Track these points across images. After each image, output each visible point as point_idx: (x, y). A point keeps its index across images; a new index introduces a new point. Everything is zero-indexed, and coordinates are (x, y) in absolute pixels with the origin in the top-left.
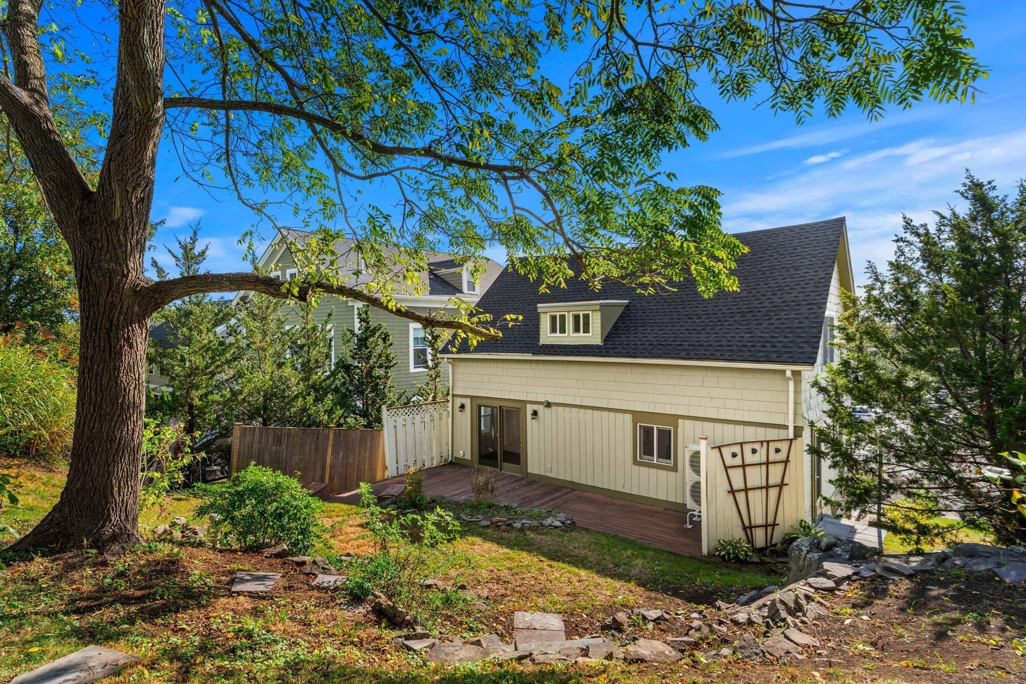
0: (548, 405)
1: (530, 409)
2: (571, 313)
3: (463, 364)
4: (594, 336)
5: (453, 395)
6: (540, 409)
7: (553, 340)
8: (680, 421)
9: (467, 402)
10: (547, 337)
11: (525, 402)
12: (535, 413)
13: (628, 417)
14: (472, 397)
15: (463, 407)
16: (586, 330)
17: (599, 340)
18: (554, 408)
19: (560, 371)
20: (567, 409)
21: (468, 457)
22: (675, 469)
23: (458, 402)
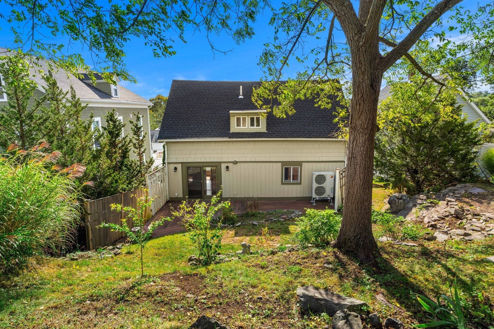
0: (235, 163)
1: (223, 166)
2: (249, 117)
3: (174, 145)
4: (262, 128)
5: (168, 163)
6: (230, 165)
7: (238, 130)
8: (303, 164)
9: (179, 167)
10: (234, 128)
11: (220, 163)
12: (227, 167)
13: (280, 164)
14: (182, 163)
15: (176, 169)
16: (258, 125)
17: (265, 130)
18: (239, 164)
19: (243, 145)
20: (246, 164)
21: (181, 196)
22: (300, 183)
23: (172, 167)
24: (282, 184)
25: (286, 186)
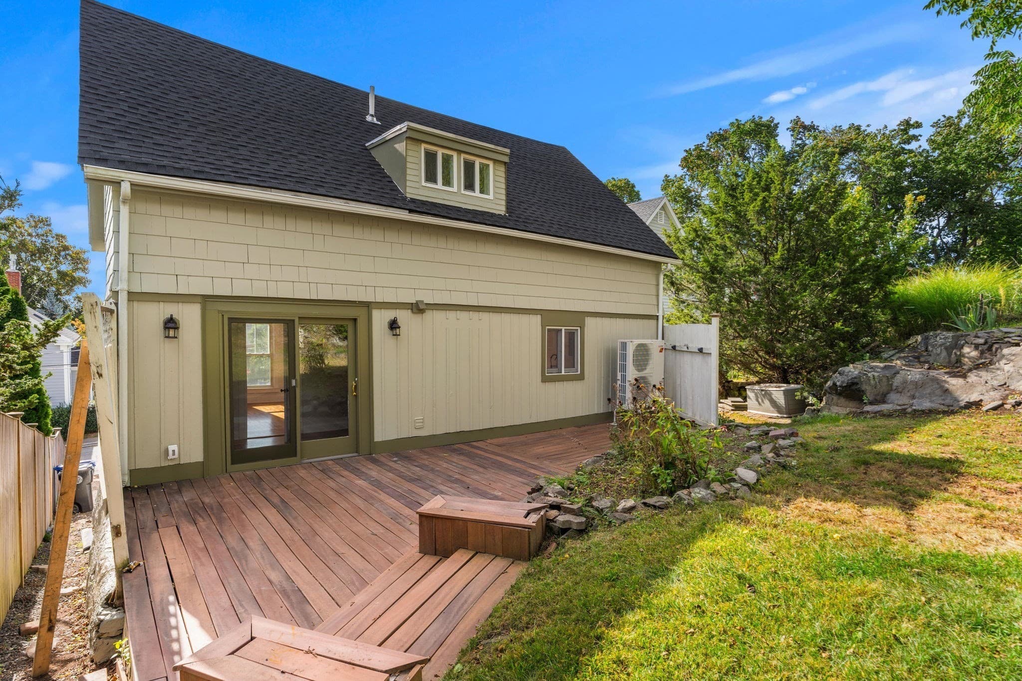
0: (418, 308)
1: (381, 319)
2: (462, 156)
4: (496, 201)
5: (131, 296)
6: (403, 317)
7: (431, 194)
8: (589, 321)
9: (189, 315)
10: (419, 186)
11: (368, 306)
12: (393, 325)
13: (537, 320)
14: (206, 300)
15: (171, 324)
16: (484, 189)
17: (504, 209)
18: (429, 315)
20: (452, 315)
21: (195, 454)
22: (581, 377)
23: (158, 313)
24: (545, 379)
25: (550, 386)
